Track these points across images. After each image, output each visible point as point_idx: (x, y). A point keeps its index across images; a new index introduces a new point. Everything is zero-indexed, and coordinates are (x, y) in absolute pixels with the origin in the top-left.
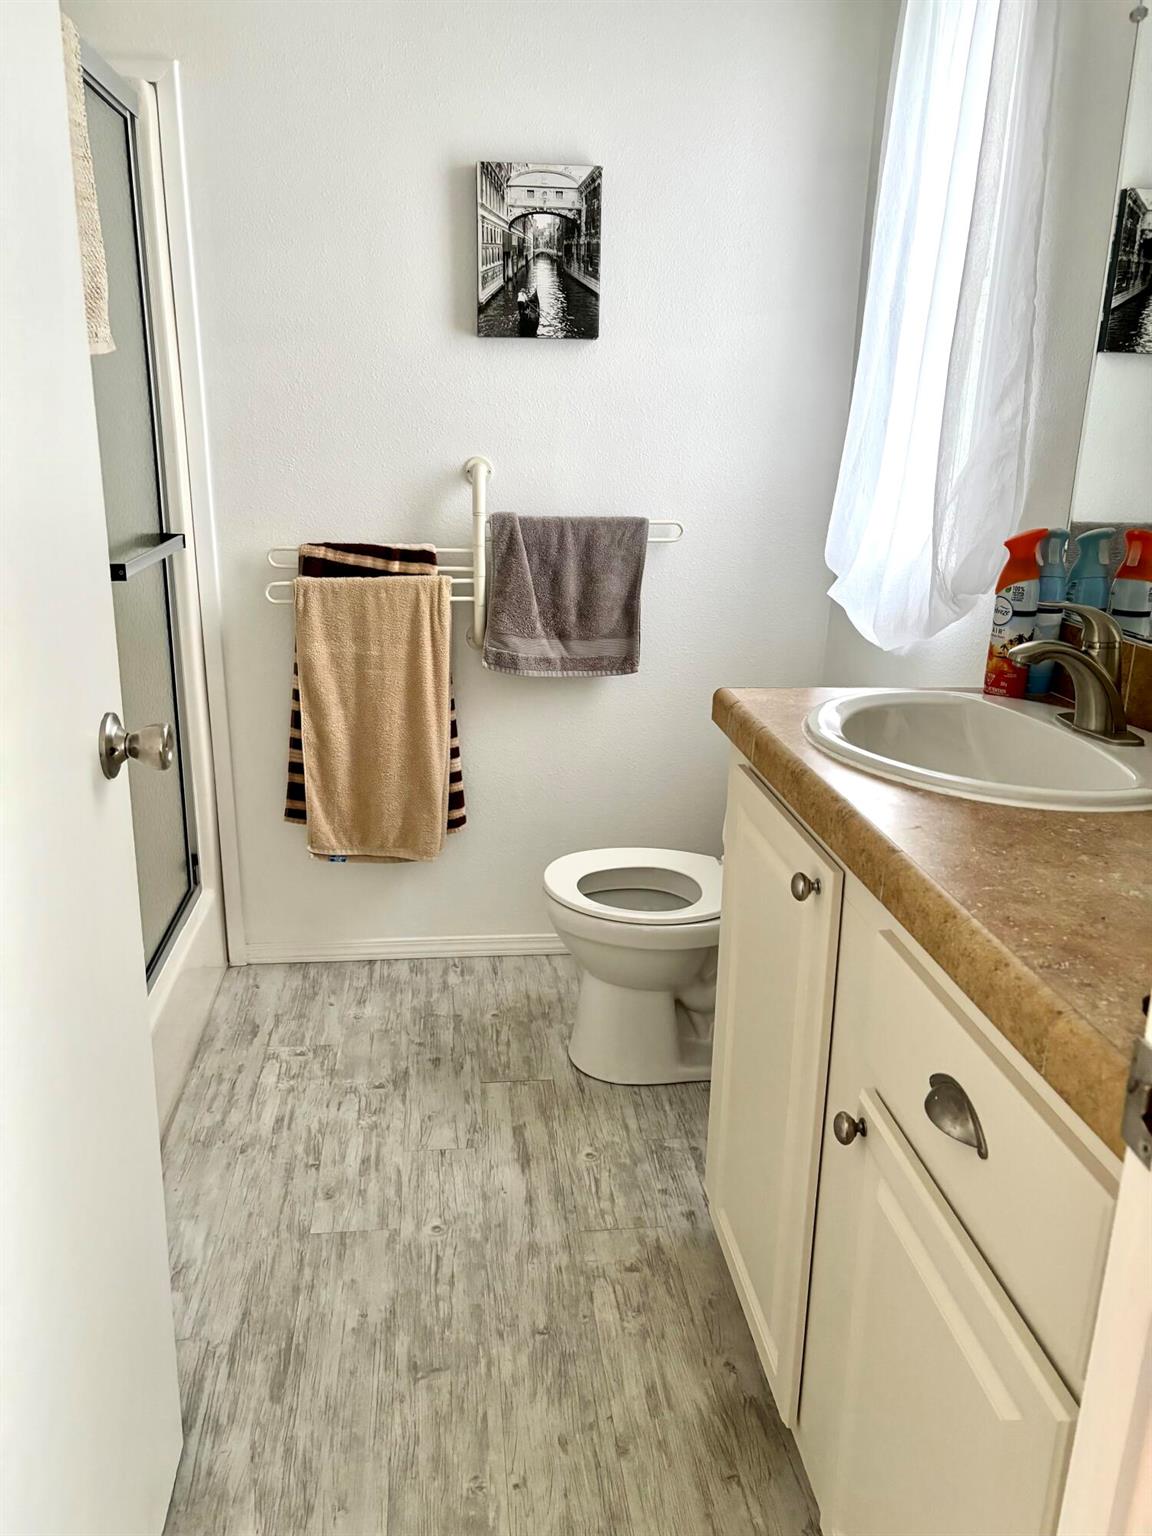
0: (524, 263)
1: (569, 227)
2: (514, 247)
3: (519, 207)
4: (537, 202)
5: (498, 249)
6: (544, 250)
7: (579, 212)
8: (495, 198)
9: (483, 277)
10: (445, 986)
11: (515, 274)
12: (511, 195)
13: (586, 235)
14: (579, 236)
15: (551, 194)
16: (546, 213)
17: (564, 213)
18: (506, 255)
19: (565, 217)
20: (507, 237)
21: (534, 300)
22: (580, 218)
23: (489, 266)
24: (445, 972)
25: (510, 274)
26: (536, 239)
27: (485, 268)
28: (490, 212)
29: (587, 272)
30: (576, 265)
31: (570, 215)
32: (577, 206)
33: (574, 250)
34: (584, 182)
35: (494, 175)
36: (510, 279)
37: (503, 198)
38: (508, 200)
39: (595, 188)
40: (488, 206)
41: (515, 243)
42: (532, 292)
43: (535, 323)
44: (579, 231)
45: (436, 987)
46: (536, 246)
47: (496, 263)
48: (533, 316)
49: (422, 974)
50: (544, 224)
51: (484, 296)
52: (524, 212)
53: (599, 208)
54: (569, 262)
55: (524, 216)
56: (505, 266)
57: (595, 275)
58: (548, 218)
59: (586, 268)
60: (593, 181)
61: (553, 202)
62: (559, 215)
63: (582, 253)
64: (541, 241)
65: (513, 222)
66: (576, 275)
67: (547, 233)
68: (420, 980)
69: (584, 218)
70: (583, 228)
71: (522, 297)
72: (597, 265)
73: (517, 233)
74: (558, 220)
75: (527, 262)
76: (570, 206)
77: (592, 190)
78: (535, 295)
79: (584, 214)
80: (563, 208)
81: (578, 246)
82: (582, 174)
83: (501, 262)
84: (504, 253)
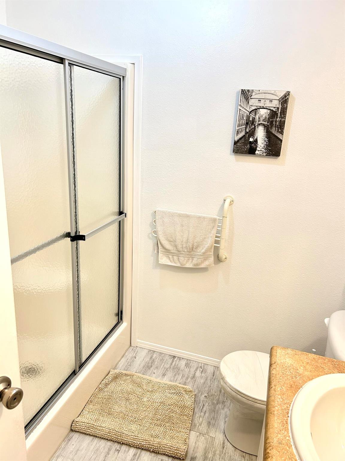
0: (254, 127)
1: (273, 114)
2: (251, 121)
3: (254, 106)
4: (261, 104)
5: (244, 122)
6: (262, 122)
7: (278, 108)
8: (246, 103)
9: (237, 131)
10: (194, 377)
11: (250, 131)
12: (251, 102)
13: (280, 117)
14: (277, 118)
15: (268, 101)
16: (265, 108)
17: (272, 109)
18: (247, 123)
19: (272, 110)
20: (248, 117)
21: (256, 141)
22: (278, 110)
23: (240, 127)
24: (196, 370)
25: (248, 131)
26: (259, 118)
27: (238, 128)
28: (243, 108)
29: (278, 131)
30: (274, 129)
31: (274, 110)
32: (278, 106)
33: (274, 123)
34: (282, 97)
35: (246, 95)
36: (247, 133)
37: (248, 103)
38: (250, 103)
39: (286, 100)
40: (242, 105)
41: (251, 119)
42: (256, 138)
43: (255, 150)
44: (277, 116)
45: (191, 376)
46: (259, 121)
47: (243, 127)
48: (255, 147)
49: (188, 368)
50: (264, 113)
51: (237, 138)
52: (256, 108)
53: (287, 107)
54: (271, 127)
55: (256, 109)
56: (246, 128)
57: (282, 133)
58: (265, 111)
59: (278, 130)
60: (285, 97)
61: (268, 104)
62: (270, 109)
63: (277, 124)
64: (261, 119)
65: (251, 111)
66: (274, 132)
67: (264, 116)
68: (187, 370)
69: (280, 111)
70: (279, 115)
71: (251, 140)
72: (283, 129)
73: (252, 115)
74: (269, 111)
75: (255, 126)
76: (275, 106)
77: (285, 100)
78: (257, 139)
79: (280, 109)
80: (272, 107)
81: (276, 121)
82: (282, 94)
83: (245, 126)
84: (246, 123)
